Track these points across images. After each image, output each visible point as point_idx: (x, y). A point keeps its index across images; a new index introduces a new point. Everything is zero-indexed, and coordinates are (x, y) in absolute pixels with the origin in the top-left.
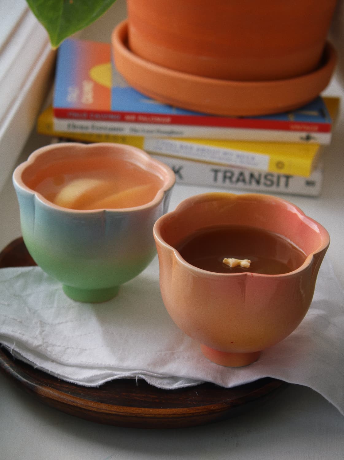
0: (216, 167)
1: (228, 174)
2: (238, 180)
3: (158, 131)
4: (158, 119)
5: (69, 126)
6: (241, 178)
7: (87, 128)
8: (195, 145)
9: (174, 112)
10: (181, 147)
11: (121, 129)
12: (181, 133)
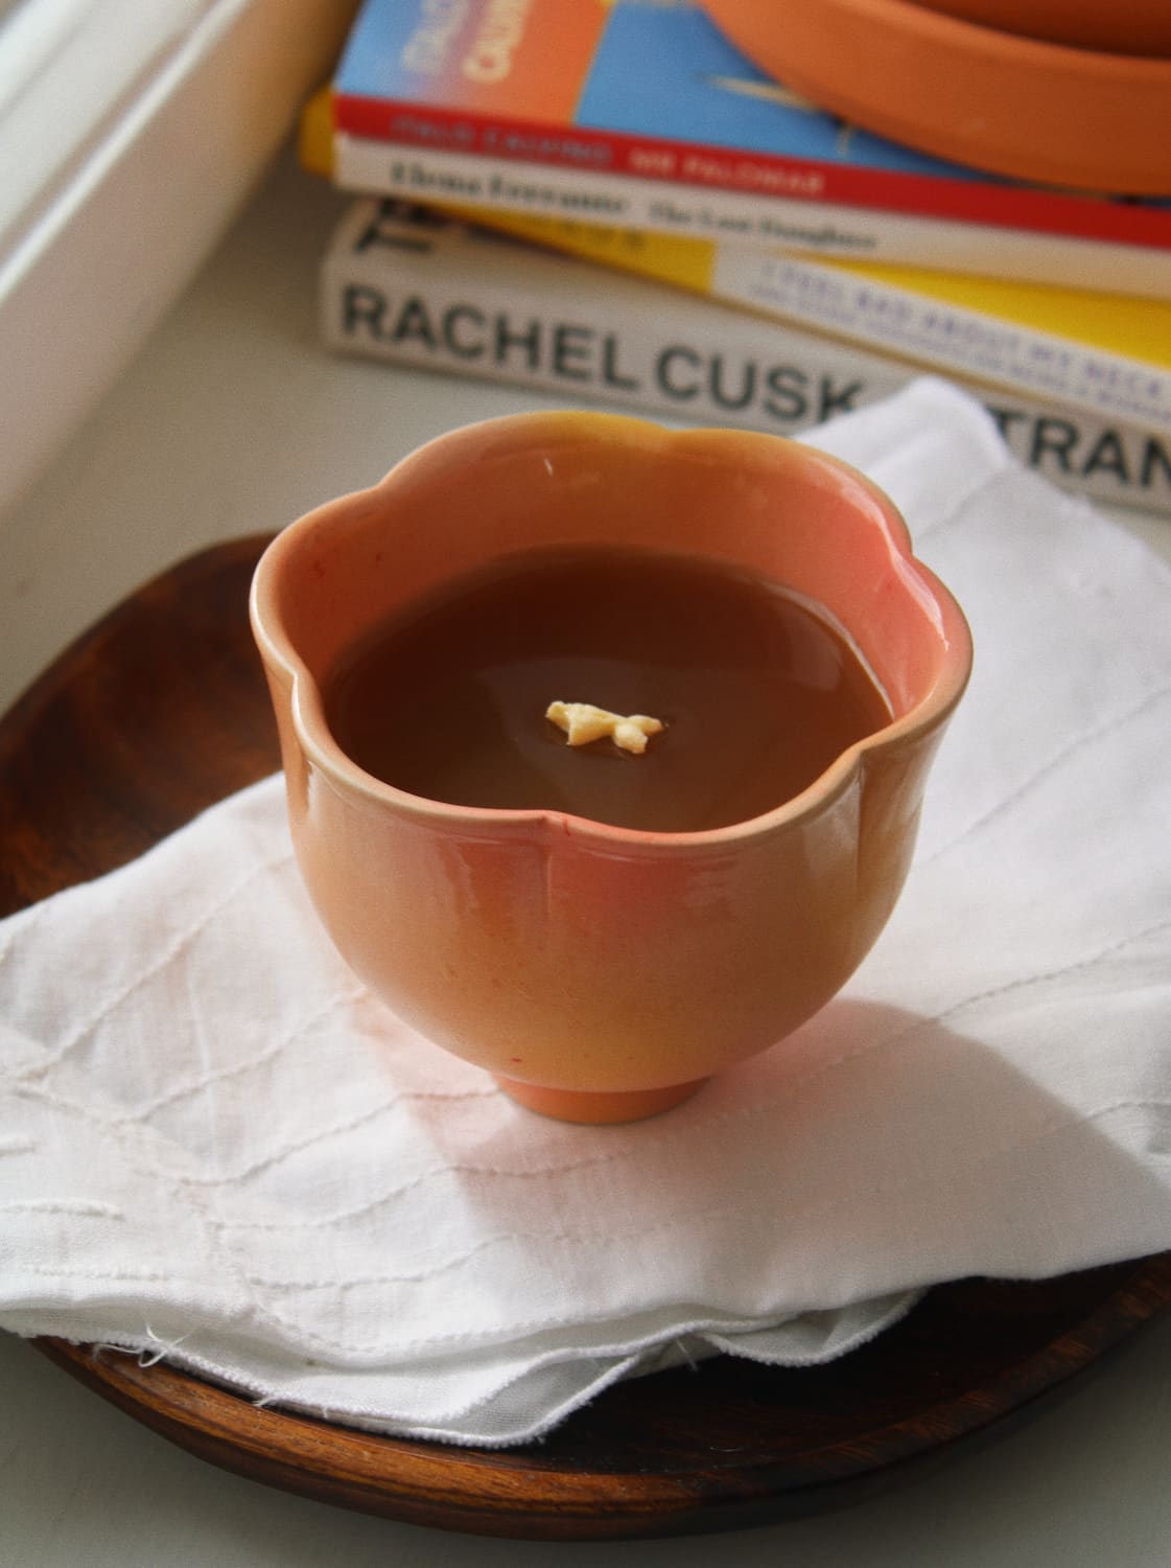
0: (1005, 403)
1: (1055, 435)
2: (1093, 464)
3: (768, 227)
4: (771, 178)
5: (398, 172)
6: (1108, 455)
7: (473, 187)
8: (921, 301)
9: (841, 152)
10: (863, 300)
11: (616, 206)
12: (869, 243)
